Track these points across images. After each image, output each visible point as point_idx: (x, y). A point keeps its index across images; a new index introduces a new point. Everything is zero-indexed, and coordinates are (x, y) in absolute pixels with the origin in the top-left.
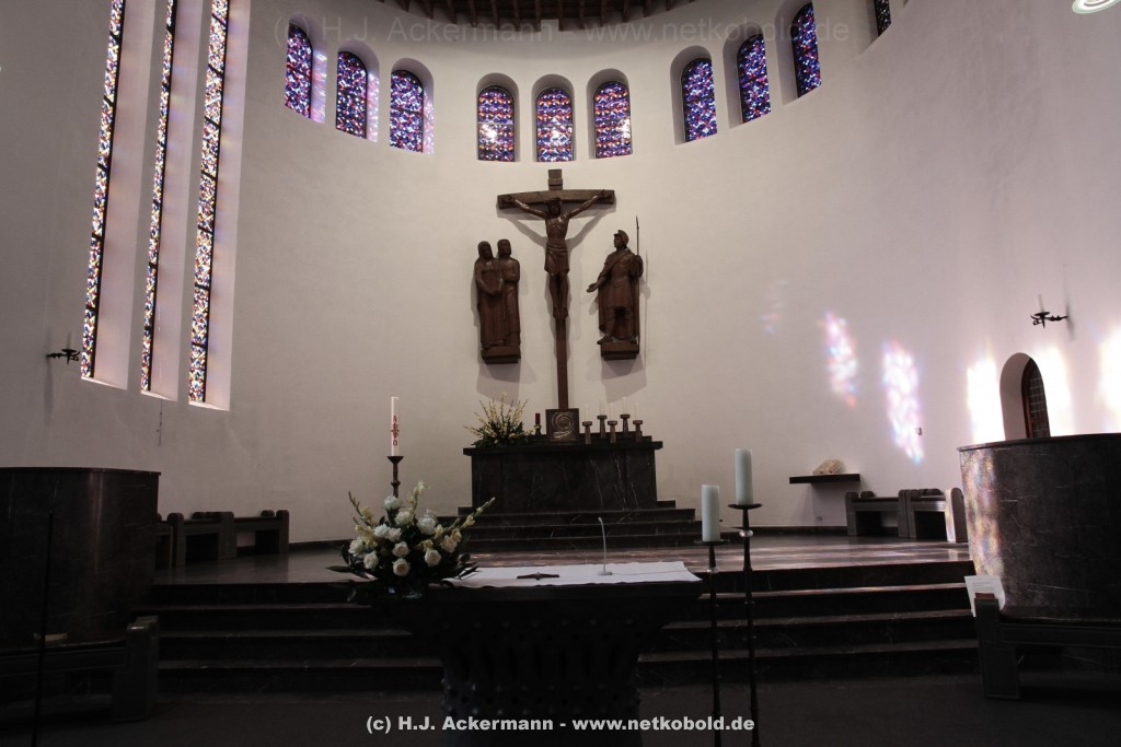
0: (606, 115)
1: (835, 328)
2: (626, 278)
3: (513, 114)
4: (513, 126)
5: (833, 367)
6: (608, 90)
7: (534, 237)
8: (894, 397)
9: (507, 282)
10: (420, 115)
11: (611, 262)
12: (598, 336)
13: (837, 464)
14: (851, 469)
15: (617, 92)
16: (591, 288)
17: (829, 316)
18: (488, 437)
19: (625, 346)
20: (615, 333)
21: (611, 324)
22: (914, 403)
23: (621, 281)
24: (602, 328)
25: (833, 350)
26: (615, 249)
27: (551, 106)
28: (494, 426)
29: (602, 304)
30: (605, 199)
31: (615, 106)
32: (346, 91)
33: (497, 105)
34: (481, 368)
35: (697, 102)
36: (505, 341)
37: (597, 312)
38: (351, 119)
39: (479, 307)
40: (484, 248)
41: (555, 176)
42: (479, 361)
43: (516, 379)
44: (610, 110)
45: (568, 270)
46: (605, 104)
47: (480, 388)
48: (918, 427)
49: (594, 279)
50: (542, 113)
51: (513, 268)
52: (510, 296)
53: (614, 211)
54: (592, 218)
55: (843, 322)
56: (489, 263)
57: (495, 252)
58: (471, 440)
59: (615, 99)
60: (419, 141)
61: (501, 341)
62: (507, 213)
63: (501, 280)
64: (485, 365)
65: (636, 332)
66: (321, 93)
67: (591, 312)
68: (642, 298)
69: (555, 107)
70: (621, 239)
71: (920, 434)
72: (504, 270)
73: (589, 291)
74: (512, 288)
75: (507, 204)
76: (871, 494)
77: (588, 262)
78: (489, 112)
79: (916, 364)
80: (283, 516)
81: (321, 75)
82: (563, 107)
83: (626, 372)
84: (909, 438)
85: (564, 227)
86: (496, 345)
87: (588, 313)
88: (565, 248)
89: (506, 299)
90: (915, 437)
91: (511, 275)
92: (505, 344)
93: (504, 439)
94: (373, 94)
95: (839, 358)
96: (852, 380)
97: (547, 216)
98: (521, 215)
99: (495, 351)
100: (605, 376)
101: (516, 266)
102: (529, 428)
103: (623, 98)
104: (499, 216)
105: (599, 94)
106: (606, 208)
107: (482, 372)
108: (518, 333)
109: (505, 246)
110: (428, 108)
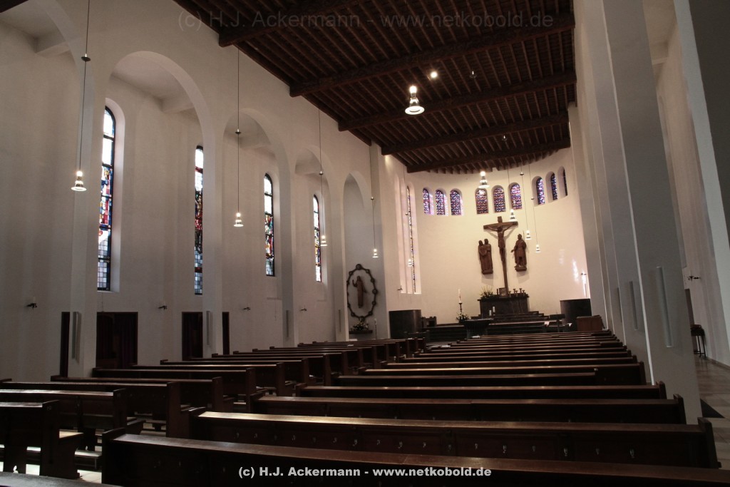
2: (522, 248)
3: (486, 198)
4: (487, 201)
6: (515, 187)
7: (495, 236)
9: (488, 251)
10: (459, 203)
11: (517, 242)
12: (515, 265)
16: (512, 251)
18: (484, 297)
20: (520, 264)
21: (518, 261)
23: (520, 249)
24: (516, 262)
26: (518, 240)
28: (485, 293)
29: (515, 255)
30: (515, 224)
31: (517, 192)
32: (438, 202)
37: (514, 258)
38: (441, 211)
39: (480, 259)
40: (480, 242)
41: (500, 219)
43: (492, 278)
45: (505, 246)
46: (514, 192)
47: (483, 282)
49: (513, 248)
50: (495, 196)
52: (489, 255)
56: (482, 247)
57: (484, 243)
58: (479, 297)
60: (459, 212)
63: (486, 251)
65: (525, 263)
66: (432, 206)
68: (527, 253)
69: (499, 194)
70: (520, 237)
72: (487, 248)
74: (489, 253)
75: (486, 228)
77: (511, 244)
78: (479, 198)
80: (435, 318)
81: (432, 201)
82: (502, 193)
83: (523, 275)
85: (503, 234)
86: (486, 269)
88: (504, 240)
91: (489, 249)
92: (488, 269)
93: (487, 297)
94: (446, 201)
97: (498, 230)
99: (485, 271)
100: (518, 276)
101: (490, 247)
102: (495, 293)
105: (512, 189)
108: (492, 265)
109: (486, 241)
110: (461, 201)
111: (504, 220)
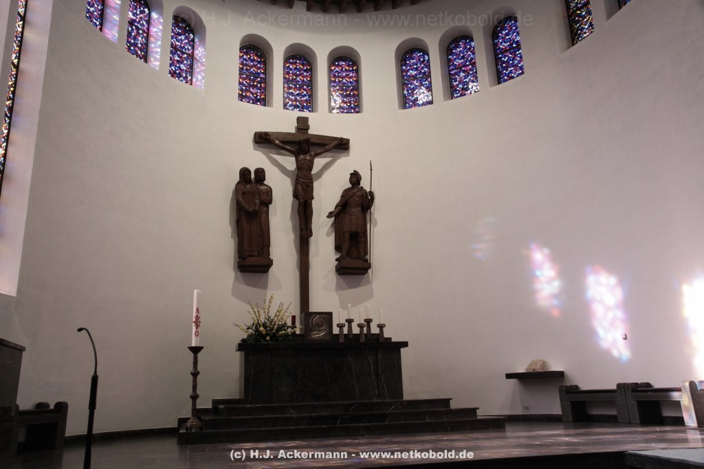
0: (339, 81)
1: (539, 256)
2: (359, 209)
3: (265, 70)
4: (265, 79)
5: (538, 286)
6: (341, 63)
7: (283, 169)
8: (598, 309)
9: (262, 203)
10: (191, 57)
13: (544, 364)
14: (555, 367)
15: (348, 66)
16: (329, 215)
17: (534, 246)
19: (359, 264)
20: (349, 254)
21: (346, 245)
22: (619, 314)
23: (356, 211)
24: (338, 248)
25: (538, 273)
26: (350, 186)
27: (296, 69)
29: (338, 228)
30: (342, 146)
31: (347, 76)
32: (131, 22)
33: (253, 61)
34: (236, 276)
35: (413, 80)
36: (259, 252)
37: (334, 233)
39: (238, 222)
40: (244, 173)
41: (303, 124)
42: (234, 270)
43: (264, 286)
44: (343, 78)
45: (313, 198)
46: (339, 73)
47: (235, 293)
48: (624, 333)
50: (288, 73)
51: (267, 193)
52: (264, 215)
53: (348, 156)
54: (331, 159)
55: (546, 251)
56: (248, 186)
57: (252, 177)
59: (346, 70)
60: (189, 78)
61: (256, 253)
62: (261, 147)
63: (257, 201)
64: (239, 273)
65: (366, 253)
66: (113, 17)
67: (328, 235)
69: (300, 70)
70: (355, 178)
71: (625, 339)
72: (260, 193)
73: (328, 217)
74: (265, 209)
75: (263, 140)
76: (577, 387)
78: (246, 65)
79: (621, 283)
80: (61, 409)
82: (305, 71)
83: (357, 285)
84: (614, 341)
86: (253, 256)
87: (325, 235)
88: (312, 180)
89: (260, 217)
90: (621, 342)
91: (264, 197)
92: (259, 256)
95: (543, 279)
96: (555, 296)
97: (296, 154)
98: (273, 151)
99: (251, 261)
100: (339, 288)
101: (269, 191)
103: (353, 70)
104: (254, 149)
105: (334, 65)
106: (342, 153)
107: (236, 279)
108: (269, 246)
109: (260, 173)
110: (199, 52)
111: (313, 130)
